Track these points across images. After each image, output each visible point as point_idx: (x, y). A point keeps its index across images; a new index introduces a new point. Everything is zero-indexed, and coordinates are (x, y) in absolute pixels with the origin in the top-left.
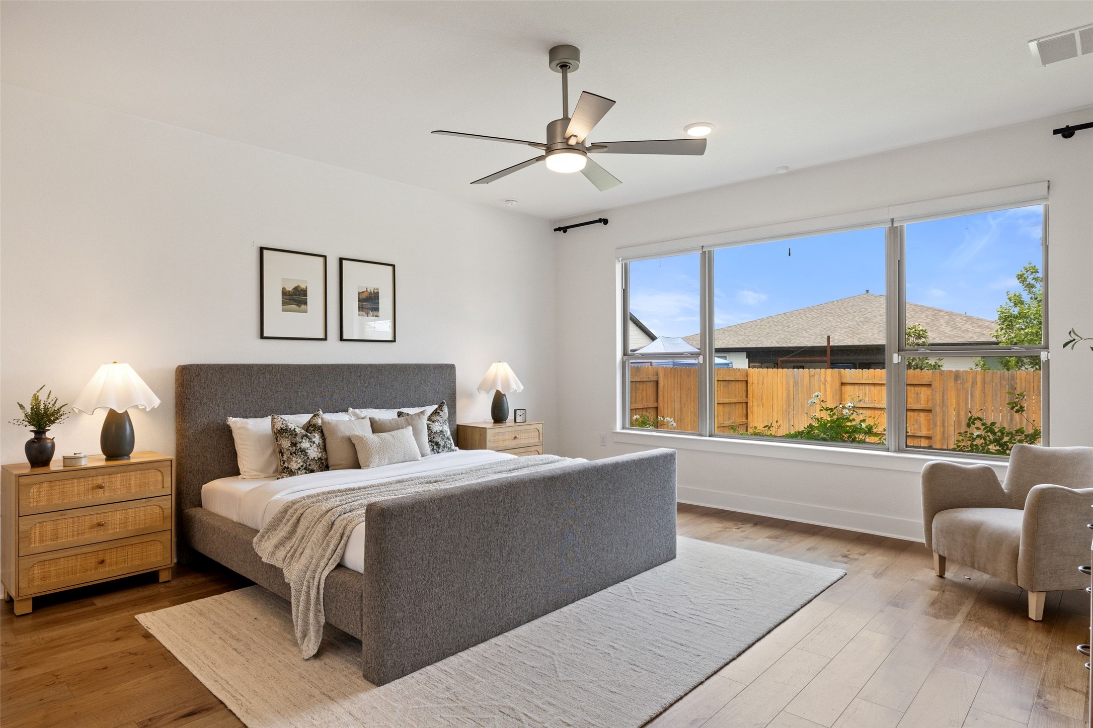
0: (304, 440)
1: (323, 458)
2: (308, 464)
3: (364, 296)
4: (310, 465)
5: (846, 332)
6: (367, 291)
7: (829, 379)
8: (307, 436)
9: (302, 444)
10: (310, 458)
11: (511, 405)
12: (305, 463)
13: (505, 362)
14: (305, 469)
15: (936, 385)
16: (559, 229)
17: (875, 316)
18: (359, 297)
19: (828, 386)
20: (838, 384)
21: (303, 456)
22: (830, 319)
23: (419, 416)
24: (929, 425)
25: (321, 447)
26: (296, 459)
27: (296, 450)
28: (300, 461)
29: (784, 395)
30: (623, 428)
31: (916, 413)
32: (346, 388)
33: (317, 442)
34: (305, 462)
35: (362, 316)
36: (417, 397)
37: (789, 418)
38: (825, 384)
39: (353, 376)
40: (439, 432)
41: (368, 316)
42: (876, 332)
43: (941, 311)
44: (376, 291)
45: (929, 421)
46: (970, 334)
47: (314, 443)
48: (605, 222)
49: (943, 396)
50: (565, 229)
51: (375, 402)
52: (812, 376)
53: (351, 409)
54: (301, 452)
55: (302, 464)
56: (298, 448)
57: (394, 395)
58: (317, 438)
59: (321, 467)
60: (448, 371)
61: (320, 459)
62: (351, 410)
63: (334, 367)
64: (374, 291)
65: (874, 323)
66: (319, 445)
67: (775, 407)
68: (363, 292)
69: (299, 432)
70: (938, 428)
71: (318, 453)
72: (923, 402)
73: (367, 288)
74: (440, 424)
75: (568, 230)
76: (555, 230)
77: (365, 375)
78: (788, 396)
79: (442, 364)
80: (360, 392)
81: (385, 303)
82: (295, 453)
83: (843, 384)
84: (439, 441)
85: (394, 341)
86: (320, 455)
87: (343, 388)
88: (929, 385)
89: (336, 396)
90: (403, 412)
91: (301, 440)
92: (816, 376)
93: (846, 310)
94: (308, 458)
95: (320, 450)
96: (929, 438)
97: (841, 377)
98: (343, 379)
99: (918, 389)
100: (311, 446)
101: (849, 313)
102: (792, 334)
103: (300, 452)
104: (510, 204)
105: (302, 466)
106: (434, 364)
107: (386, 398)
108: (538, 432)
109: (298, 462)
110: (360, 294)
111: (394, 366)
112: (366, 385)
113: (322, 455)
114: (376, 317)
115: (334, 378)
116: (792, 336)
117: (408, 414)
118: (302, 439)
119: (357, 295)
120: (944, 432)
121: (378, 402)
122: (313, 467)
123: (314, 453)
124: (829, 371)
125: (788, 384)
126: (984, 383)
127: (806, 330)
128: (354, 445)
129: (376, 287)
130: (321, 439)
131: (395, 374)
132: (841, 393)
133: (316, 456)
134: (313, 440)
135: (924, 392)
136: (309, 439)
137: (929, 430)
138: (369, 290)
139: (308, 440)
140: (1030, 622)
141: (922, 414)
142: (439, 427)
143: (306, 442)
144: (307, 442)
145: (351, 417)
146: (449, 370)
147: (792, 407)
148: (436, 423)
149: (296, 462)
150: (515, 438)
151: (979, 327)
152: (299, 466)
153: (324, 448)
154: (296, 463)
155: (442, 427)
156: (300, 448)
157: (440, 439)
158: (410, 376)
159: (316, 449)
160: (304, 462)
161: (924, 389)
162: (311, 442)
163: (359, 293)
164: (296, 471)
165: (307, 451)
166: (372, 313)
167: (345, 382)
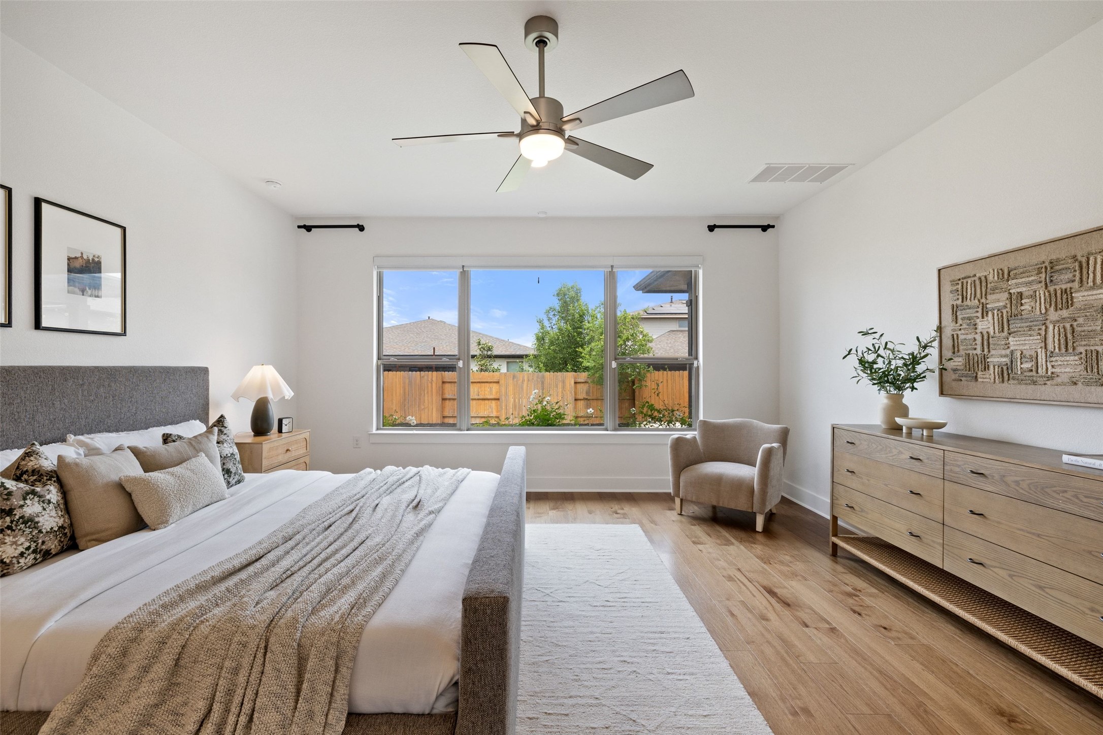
0: (28, 502)
1: (66, 525)
2: (40, 541)
3: (77, 264)
4: (43, 543)
5: (424, 345)
6: (82, 257)
7: (434, 379)
8: (34, 493)
9: (25, 509)
10: (44, 531)
11: (275, 413)
12: (35, 542)
13: (270, 365)
14: (34, 552)
15: (502, 382)
16: (304, 227)
17: (441, 335)
18: (68, 265)
19: (434, 385)
20: (441, 383)
21: (28, 531)
22: (411, 335)
23: (207, 437)
24: (498, 409)
25: (62, 506)
26: (14, 537)
27: (12, 522)
28: (22, 540)
29: (401, 392)
30: (377, 429)
31: (490, 401)
32: (57, 404)
33: (54, 501)
34: (33, 540)
35: (74, 293)
36: (164, 410)
37: (405, 409)
38: (432, 383)
39: (70, 384)
40: (229, 455)
41: (83, 295)
42: (445, 346)
43: (480, 334)
44: (96, 260)
45: (497, 406)
46: (500, 349)
47: (49, 502)
48: (361, 228)
49: (506, 389)
50: (309, 228)
51: (106, 423)
52: (423, 377)
53: (72, 436)
54: (25, 523)
55: (27, 544)
56: (17, 517)
57: (134, 411)
58: (53, 493)
59: (62, 542)
60: (200, 374)
61: (62, 528)
62: (71, 438)
63: (36, 371)
64: (93, 260)
65: (441, 339)
66: (59, 505)
67: (394, 401)
68: (76, 258)
69: (15, 489)
70: (504, 410)
71: (57, 519)
72: (494, 394)
73: (82, 254)
74: (229, 445)
75: (313, 229)
76: (299, 227)
77: (89, 383)
78: (405, 393)
79: (194, 367)
80: (82, 409)
81: (111, 277)
82: (9, 528)
83: (443, 382)
84: (230, 467)
85: (124, 333)
86: (61, 522)
87: (53, 404)
88: (498, 382)
89: (39, 418)
90: (171, 435)
91: (22, 503)
92: (426, 377)
93: (421, 330)
94: (40, 531)
95: (60, 513)
96: (498, 417)
97: (443, 378)
98: (53, 389)
99: (491, 385)
100: (44, 509)
101: (423, 332)
102: (387, 345)
103: (22, 524)
104: (272, 186)
105: (28, 548)
106: (185, 367)
107: (123, 416)
108: (305, 442)
109: (19, 543)
110: (71, 261)
111: (132, 370)
112: (92, 398)
113: (64, 521)
114: (96, 297)
115: (36, 388)
116: (387, 347)
117: (180, 437)
118: (25, 499)
119: (66, 261)
120: (507, 412)
121: (109, 421)
122: (50, 544)
123: (50, 519)
124: (435, 373)
125: (404, 383)
126: (528, 380)
127: (396, 343)
128: (129, 495)
129: (97, 254)
130: (59, 494)
131: (134, 381)
132: (443, 390)
133: (54, 525)
134: (48, 497)
135: (495, 387)
136: (40, 497)
137: (497, 412)
138: (85, 257)
139: (36, 499)
140: (757, 534)
141: (494, 402)
142: (229, 449)
143: (33, 505)
144: (37, 504)
145: (78, 449)
146: (202, 375)
147: (407, 401)
148: (225, 445)
149: (15, 543)
150: (288, 450)
151: (504, 345)
152: (21, 549)
153: (66, 506)
154: (14, 546)
155: (232, 449)
156: (22, 517)
157: (231, 464)
158: (155, 383)
159: (53, 513)
160: (31, 540)
161: (495, 385)
162: (43, 502)
163: (69, 259)
164: (15, 561)
165: (37, 519)
166: (90, 292)
167: (57, 394)
